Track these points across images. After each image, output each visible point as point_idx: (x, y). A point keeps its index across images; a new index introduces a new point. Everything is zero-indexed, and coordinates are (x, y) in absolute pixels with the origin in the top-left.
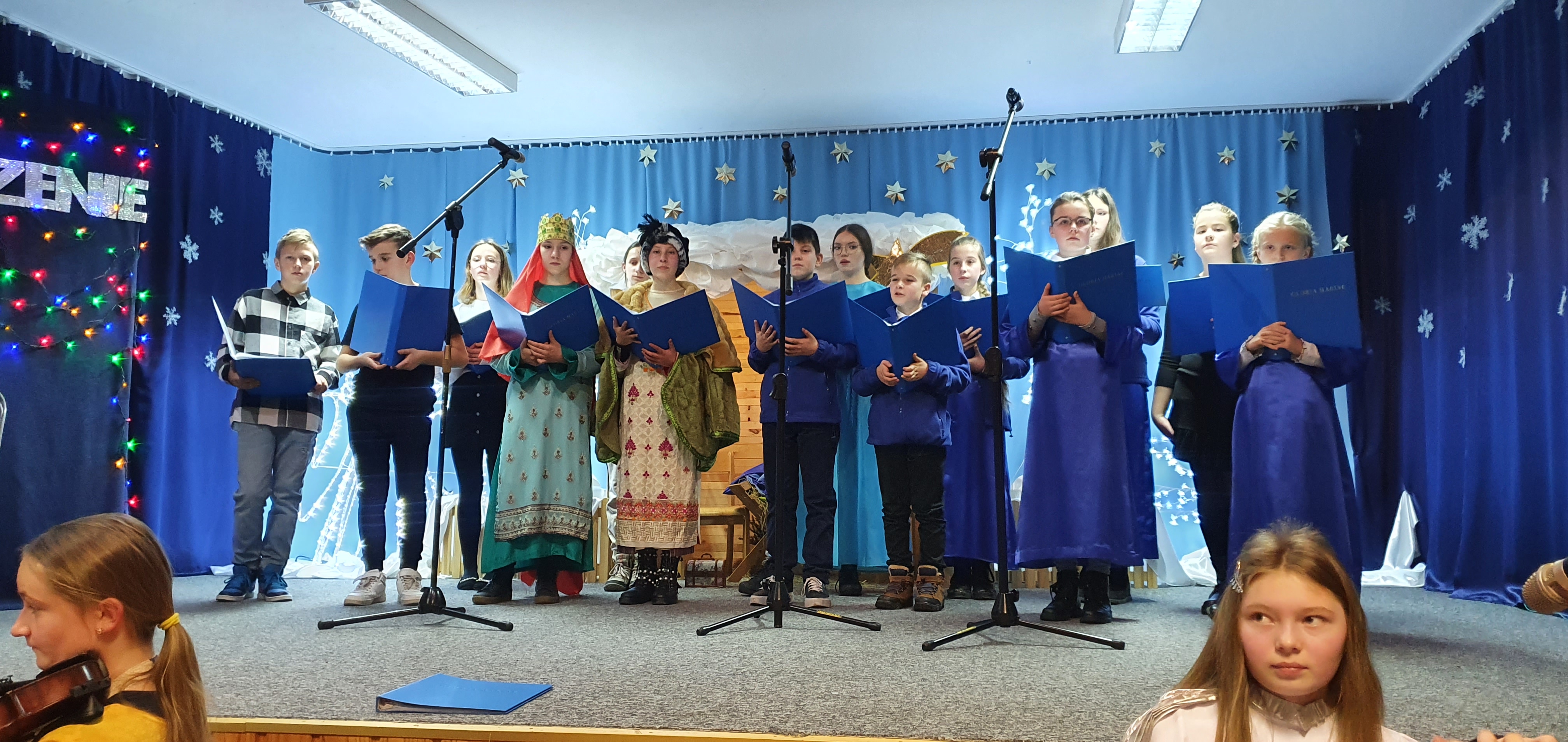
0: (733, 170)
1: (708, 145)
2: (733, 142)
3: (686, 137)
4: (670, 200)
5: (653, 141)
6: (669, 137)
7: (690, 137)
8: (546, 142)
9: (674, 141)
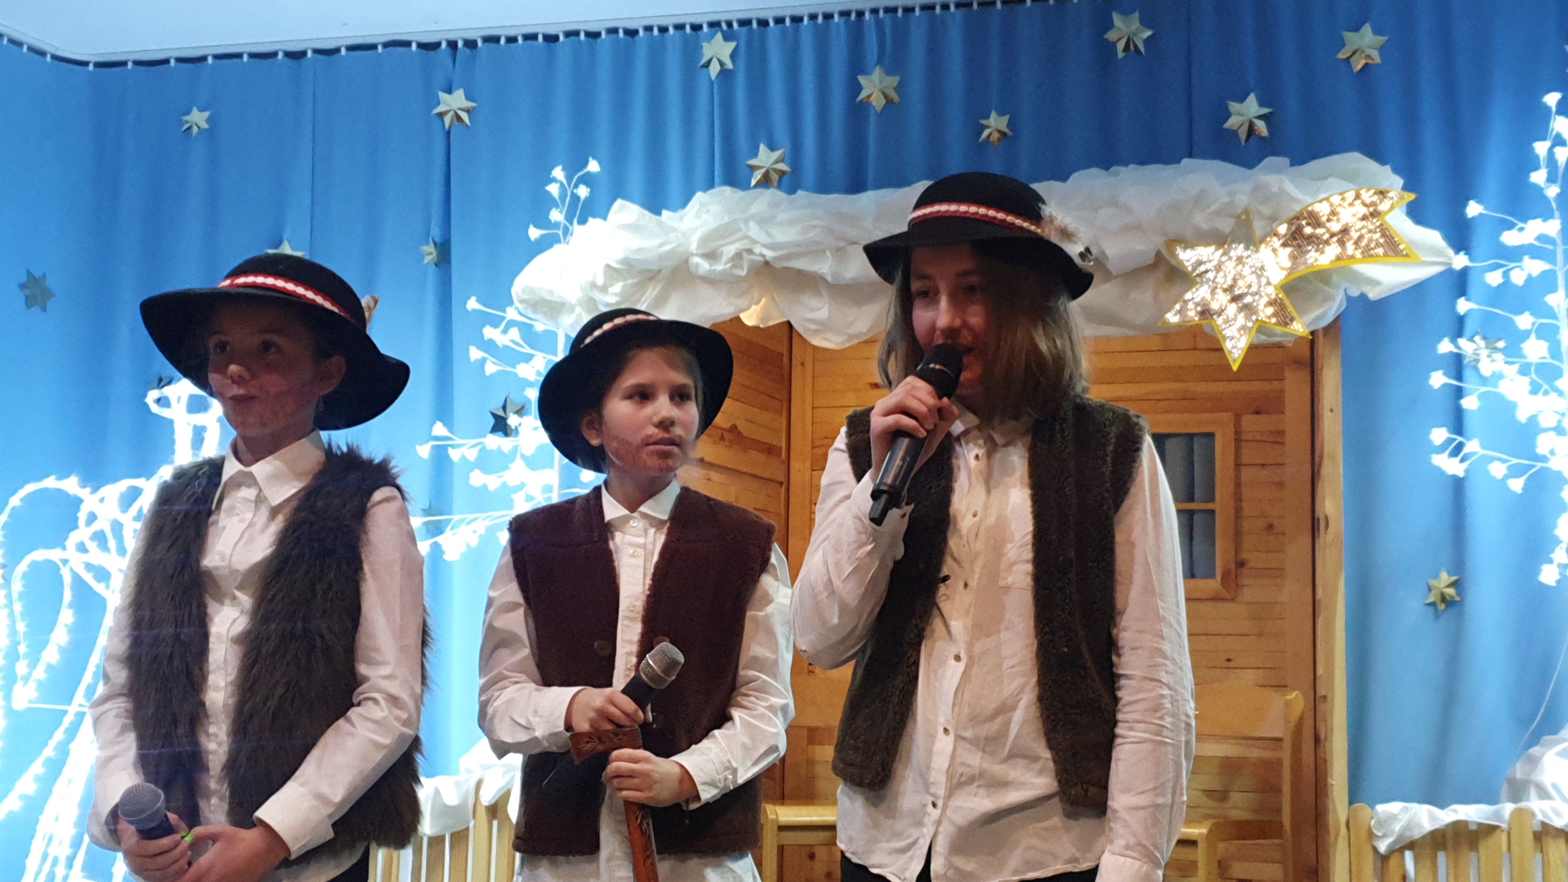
0: (894, 80)
1: (842, 28)
2: (895, 20)
3: (797, 12)
4: (763, 148)
5: (729, 24)
6: (762, 15)
7: (805, 12)
8: (512, 33)
9: (772, 23)
